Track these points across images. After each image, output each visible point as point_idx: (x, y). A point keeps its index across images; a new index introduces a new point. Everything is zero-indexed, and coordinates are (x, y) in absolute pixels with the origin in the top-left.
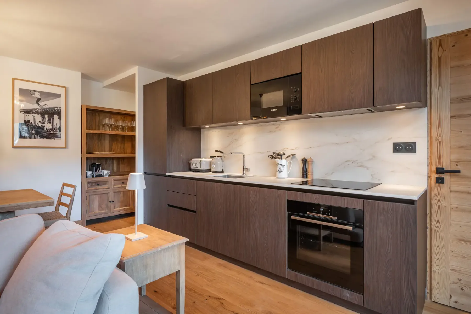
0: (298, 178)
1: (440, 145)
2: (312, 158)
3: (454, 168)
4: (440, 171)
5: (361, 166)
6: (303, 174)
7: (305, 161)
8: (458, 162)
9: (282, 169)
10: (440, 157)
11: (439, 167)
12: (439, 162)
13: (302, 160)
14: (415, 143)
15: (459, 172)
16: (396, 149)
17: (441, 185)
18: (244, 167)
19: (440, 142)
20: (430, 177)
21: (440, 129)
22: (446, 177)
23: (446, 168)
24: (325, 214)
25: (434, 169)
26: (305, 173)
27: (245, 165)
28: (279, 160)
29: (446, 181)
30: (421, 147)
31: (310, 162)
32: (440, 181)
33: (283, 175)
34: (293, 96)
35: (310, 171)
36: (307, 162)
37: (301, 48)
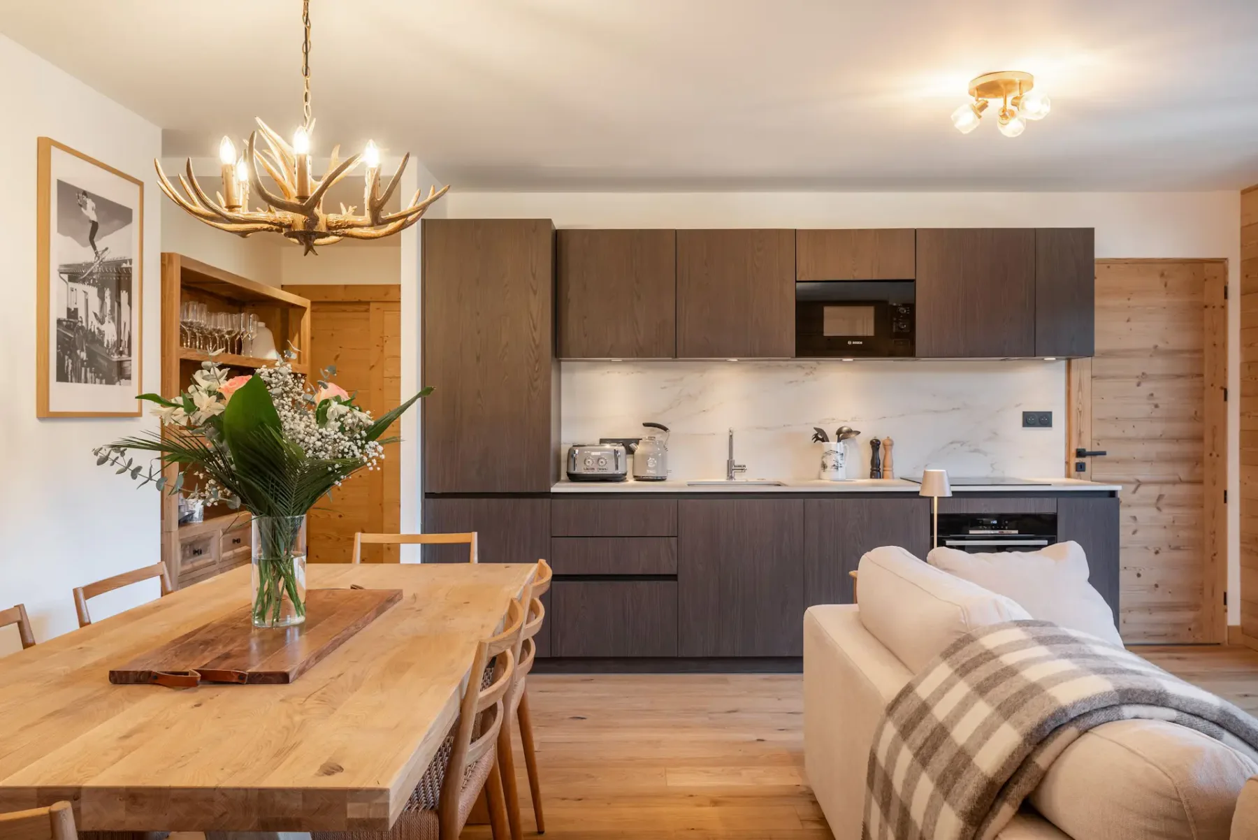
0: (864, 478)
1: (1080, 415)
2: (890, 438)
3: (1096, 449)
4: (1080, 453)
5: (976, 451)
6: (872, 470)
7: (875, 445)
8: (1099, 440)
9: (840, 462)
10: (1080, 434)
11: (1080, 447)
12: (1080, 442)
13: (872, 442)
14: (1051, 413)
15: (1104, 453)
16: (1027, 422)
17: (1082, 473)
18: (730, 463)
19: (1080, 412)
20: (1067, 463)
21: (1080, 393)
22: (1087, 460)
23: (1088, 450)
24: (1000, 529)
25: (1073, 451)
26: (876, 470)
27: (735, 458)
28: (833, 444)
29: (1088, 467)
30: (1059, 419)
31: (889, 445)
32: (1080, 467)
33: (840, 474)
34: (897, 322)
35: (888, 463)
36: (881, 446)
37: (915, 234)
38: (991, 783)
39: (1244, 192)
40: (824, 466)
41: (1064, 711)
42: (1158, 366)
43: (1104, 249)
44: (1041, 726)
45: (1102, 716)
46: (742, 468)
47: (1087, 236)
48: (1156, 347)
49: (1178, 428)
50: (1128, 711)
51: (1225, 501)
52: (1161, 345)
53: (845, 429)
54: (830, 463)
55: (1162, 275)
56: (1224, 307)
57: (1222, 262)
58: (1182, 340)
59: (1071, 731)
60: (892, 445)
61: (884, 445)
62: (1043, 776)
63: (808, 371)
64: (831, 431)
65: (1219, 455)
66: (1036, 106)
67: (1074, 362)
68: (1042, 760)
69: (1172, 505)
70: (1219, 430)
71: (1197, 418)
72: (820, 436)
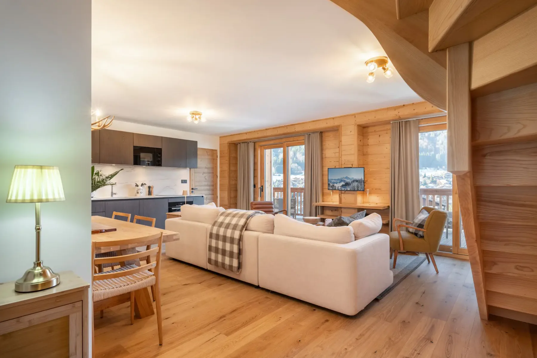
0: (147, 195)
1: (192, 181)
4: (192, 189)
5: (171, 189)
7: (149, 187)
8: (196, 186)
9: (141, 191)
12: (192, 186)
13: (148, 187)
14: (187, 180)
15: (197, 189)
16: (182, 182)
18: (112, 193)
20: (190, 191)
21: (193, 175)
22: (193, 190)
23: (194, 188)
26: (150, 193)
27: (113, 191)
28: (140, 187)
29: (194, 191)
30: (188, 182)
31: (152, 188)
32: (192, 192)
33: (142, 195)
34: (158, 158)
35: (152, 191)
36: (151, 188)
37: (162, 138)
38: (243, 226)
39: (220, 137)
40: (138, 193)
41: (250, 215)
42: (206, 170)
43: (199, 146)
44: (247, 218)
45: (254, 215)
46: (115, 194)
47: (196, 143)
48: (206, 167)
49: (209, 183)
50: (256, 214)
51: (217, 198)
52: (207, 167)
53: (144, 183)
54: (139, 192)
55: (207, 152)
56: (217, 159)
57: (216, 150)
58: (209, 166)
59: (251, 217)
60: (153, 187)
61: (152, 187)
62: (248, 224)
63: (132, 169)
64: (140, 184)
65: (216, 188)
66: (203, 120)
67: (191, 169)
68: (248, 222)
69: (208, 199)
70: (216, 184)
71: (213, 181)
72: (137, 186)
